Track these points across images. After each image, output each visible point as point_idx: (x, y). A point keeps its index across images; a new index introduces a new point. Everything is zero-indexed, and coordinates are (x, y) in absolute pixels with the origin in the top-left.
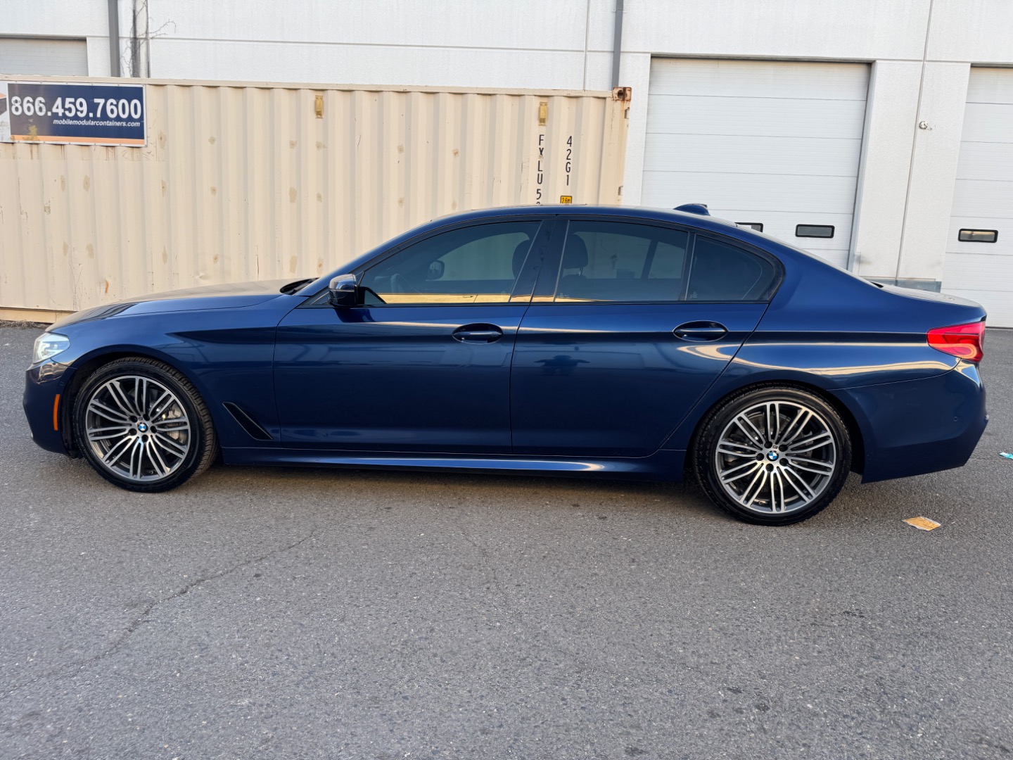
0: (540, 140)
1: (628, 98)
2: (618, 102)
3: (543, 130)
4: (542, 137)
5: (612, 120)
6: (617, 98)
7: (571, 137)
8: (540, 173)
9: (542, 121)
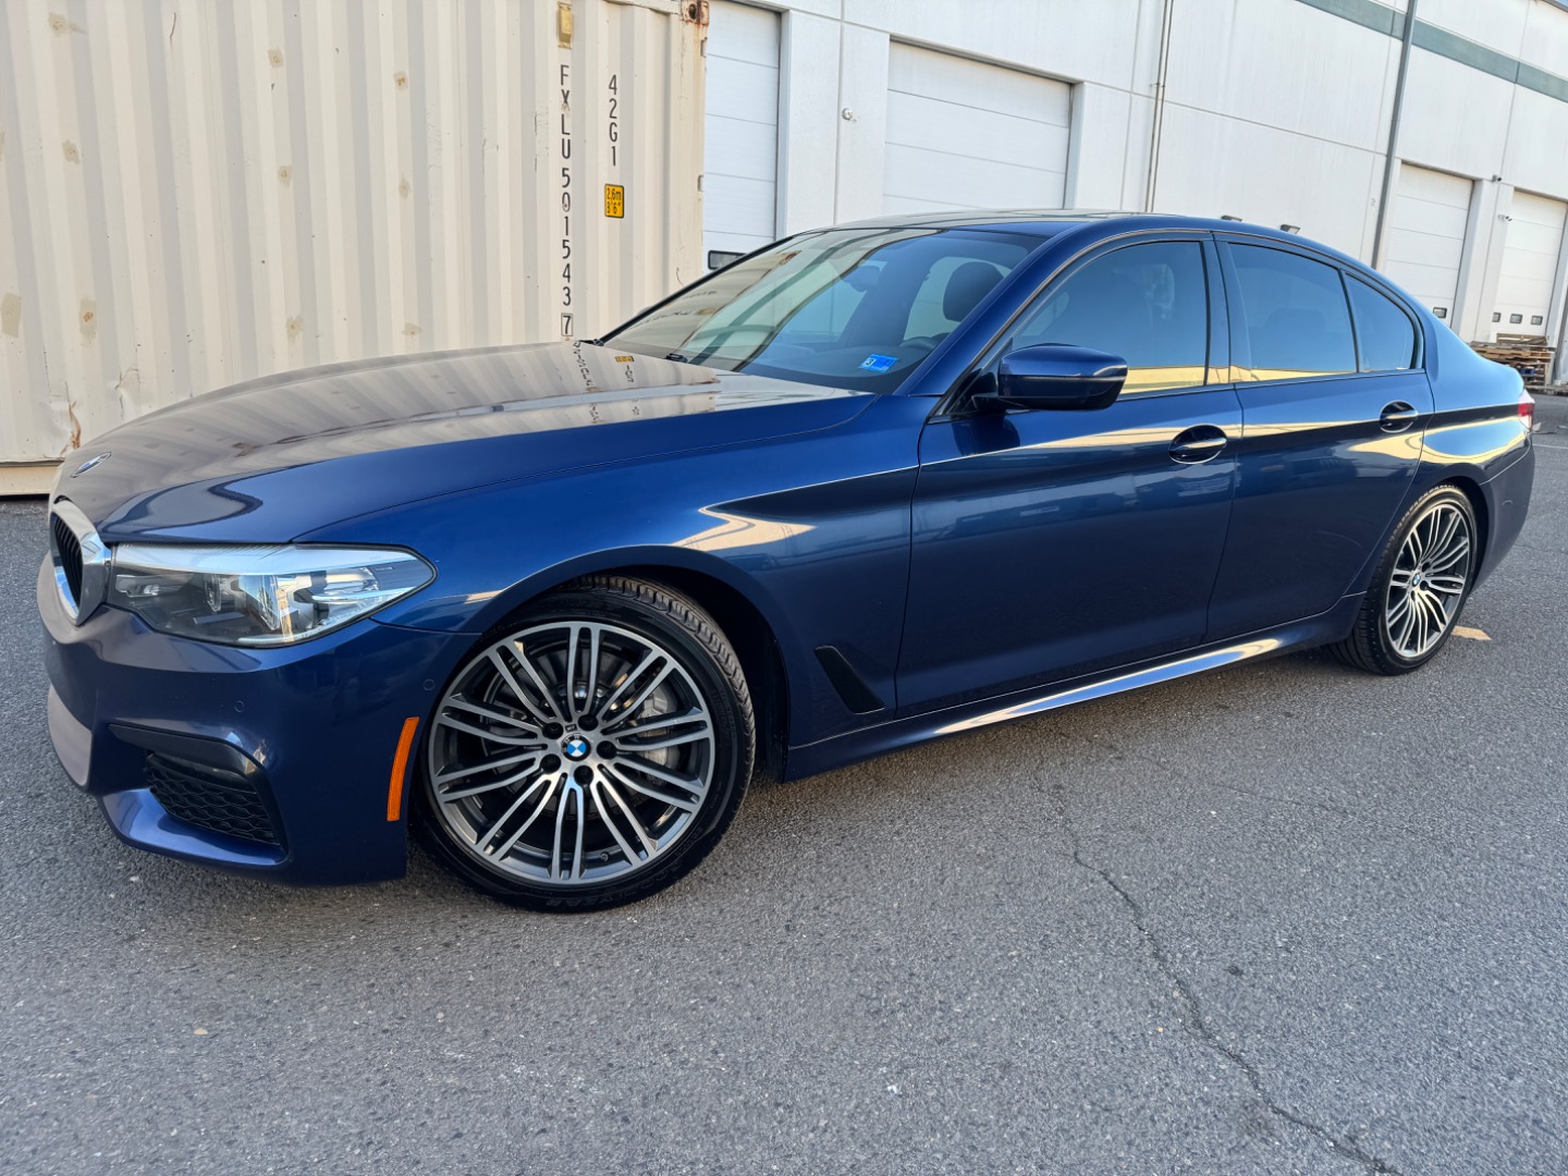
0: (562, 75)
1: (704, 20)
2: (691, 26)
3: (566, 56)
4: (566, 71)
5: (682, 56)
6: (689, 18)
7: (614, 77)
8: (566, 138)
9: (565, 39)
